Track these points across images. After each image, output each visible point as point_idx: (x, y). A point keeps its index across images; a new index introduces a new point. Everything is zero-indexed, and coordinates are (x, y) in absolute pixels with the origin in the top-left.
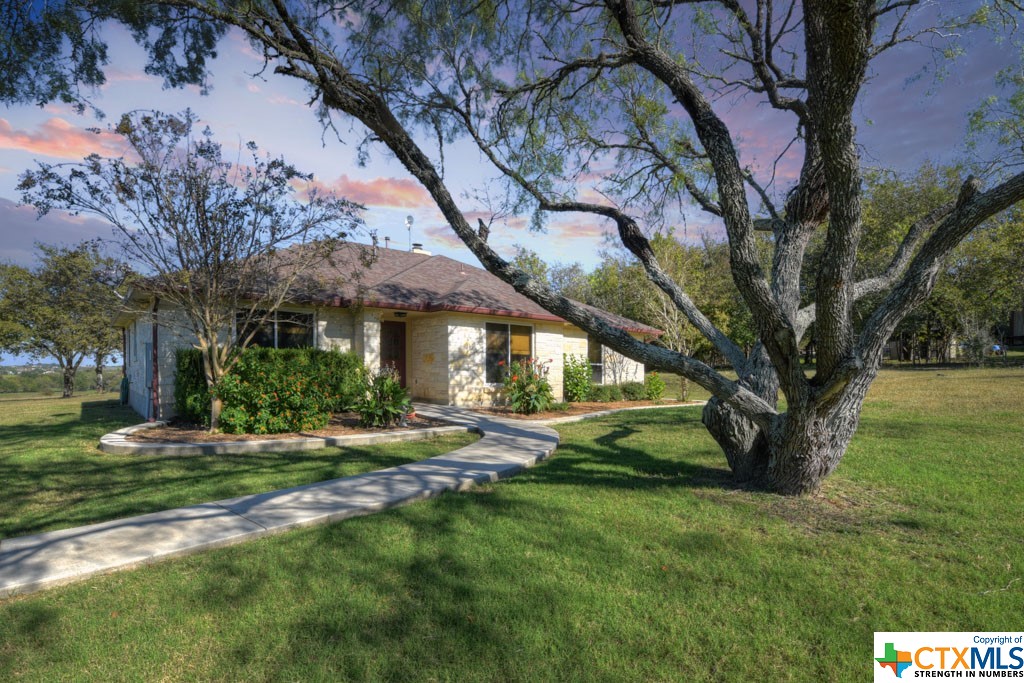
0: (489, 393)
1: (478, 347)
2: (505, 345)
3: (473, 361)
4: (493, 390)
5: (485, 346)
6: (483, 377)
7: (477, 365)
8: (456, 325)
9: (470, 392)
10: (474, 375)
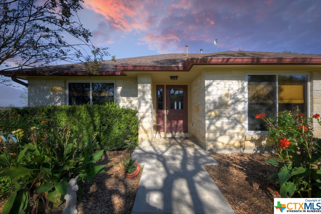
0: (252, 140)
1: (240, 97)
2: (272, 95)
3: (234, 109)
4: (256, 137)
5: (246, 96)
6: (246, 124)
7: (239, 113)
8: (214, 79)
9: (231, 138)
10: (237, 122)
